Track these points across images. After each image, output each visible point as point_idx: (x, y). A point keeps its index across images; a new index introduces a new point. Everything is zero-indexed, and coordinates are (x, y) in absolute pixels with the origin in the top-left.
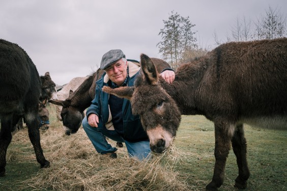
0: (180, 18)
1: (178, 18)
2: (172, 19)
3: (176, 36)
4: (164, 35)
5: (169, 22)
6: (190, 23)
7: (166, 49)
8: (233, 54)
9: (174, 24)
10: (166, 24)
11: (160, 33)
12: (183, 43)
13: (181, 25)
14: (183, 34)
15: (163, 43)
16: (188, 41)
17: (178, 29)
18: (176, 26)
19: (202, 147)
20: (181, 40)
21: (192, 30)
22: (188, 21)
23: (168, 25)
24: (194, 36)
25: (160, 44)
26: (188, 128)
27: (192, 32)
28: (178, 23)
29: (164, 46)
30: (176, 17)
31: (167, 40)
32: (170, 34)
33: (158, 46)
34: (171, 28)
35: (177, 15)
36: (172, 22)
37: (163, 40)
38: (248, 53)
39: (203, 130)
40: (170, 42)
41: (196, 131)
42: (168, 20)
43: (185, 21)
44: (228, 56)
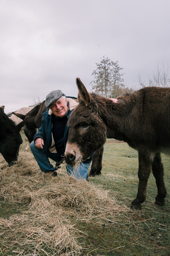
0: (110, 62)
1: (108, 62)
2: (103, 62)
3: (107, 76)
4: (97, 75)
5: (101, 65)
6: (118, 66)
7: (97, 87)
8: (155, 96)
9: (105, 67)
10: (98, 66)
11: (93, 73)
12: (112, 83)
13: (111, 67)
14: (112, 75)
15: (96, 82)
16: (116, 81)
17: (109, 71)
18: (107, 68)
19: (128, 171)
20: (110, 80)
21: (120, 72)
22: (117, 64)
23: (100, 67)
24: (122, 77)
25: (93, 83)
26: (116, 155)
27: (120, 74)
28: (108, 66)
29: (96, 85)
30: (107, 61)
31: (99, 80)
32: (102, 74)
33: (91, 84)
34: (102, 70)
35: (108, 59)
36: (103, 65)
37: (96, 80)
38: (166, 96)
39: (129, 157)
40: (101, 81)
41: (122, 157)
42: (100, 63)
43: (115, 64)
44: (152, 97)
